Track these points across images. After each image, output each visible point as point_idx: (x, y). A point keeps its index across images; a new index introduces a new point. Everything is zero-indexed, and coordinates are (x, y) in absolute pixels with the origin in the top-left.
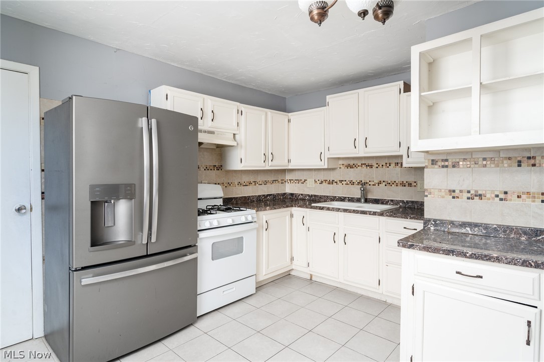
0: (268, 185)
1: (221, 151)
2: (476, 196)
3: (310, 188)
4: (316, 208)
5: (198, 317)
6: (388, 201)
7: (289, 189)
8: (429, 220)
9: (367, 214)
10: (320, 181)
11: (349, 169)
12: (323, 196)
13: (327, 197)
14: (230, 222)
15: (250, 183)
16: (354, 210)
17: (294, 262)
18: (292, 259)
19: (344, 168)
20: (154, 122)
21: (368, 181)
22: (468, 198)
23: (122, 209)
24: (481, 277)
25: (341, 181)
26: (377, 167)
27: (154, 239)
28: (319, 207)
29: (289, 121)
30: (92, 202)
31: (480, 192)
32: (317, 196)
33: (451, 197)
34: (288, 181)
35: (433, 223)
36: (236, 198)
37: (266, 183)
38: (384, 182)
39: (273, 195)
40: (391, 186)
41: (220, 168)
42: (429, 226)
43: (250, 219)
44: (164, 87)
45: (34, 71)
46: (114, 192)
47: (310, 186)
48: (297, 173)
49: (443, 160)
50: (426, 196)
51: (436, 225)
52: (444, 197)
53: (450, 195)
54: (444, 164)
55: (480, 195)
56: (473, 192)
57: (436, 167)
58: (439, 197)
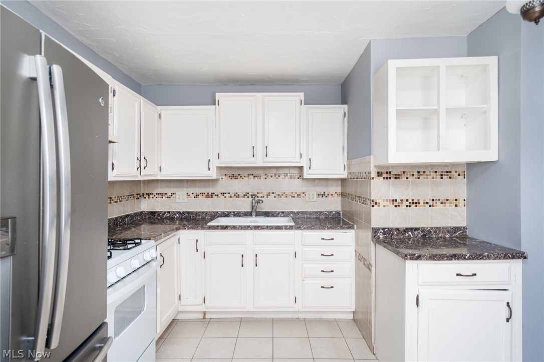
2: (413, 203)
6: (279, 213)
7: (146, 206)
8: (378, 229)
9: (283, 229)
10: (195, 194)
11: (234, 180)
12: (200, 212)
13: (206, 213)
16: (267, 227)
19: (228, 179)
21: (256, 193)
22: (407, 206)
24: (475, 275)
25: (223, 194)
26: (266, 178)
28: (221, 226)
31: (415, 201)
32: (192, 213)
33: (394, 205)
34: (145, 196)
35: (382, 231)
37: (121, 199)
38: (273, 193)
39: (130, 215)
40: (281, 197)
42: (379, 235)
47: (179, 201)
49: (387, 173)
50: (373, 206)
51: (384, 233)
52: (387, 206)
53: (393, 204)
54: (388, 175)
55: (416, 203)
56: (410, 201)
57: (381, 178)
58: (384, 206)
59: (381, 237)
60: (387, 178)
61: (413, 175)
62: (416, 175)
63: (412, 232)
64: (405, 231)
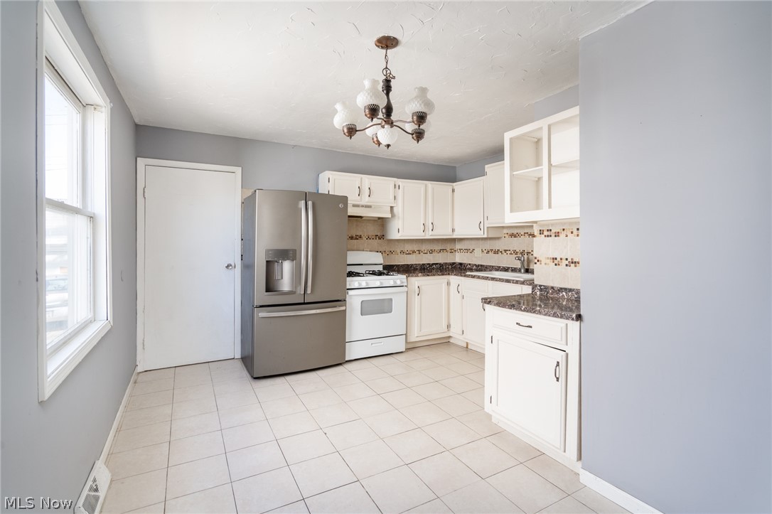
0: (434, 254)
1: (382, 222)
2: (572, 263)
3: (477, 258)
4: (468, 276)
5: (347, 361)
7: (459, 258)
8: (536, 286)
10: (487, 250)
11: (513, 238)
12: (488, 266)
13: (493, 267)
14: (378, 284)
15: (414, 252)
17: (452, 329)
18: (449, 326)
19: (509, 237)
20: (310, 203)
22: (567, 265)
23: (287, 266)
24: (531, 327)
25: (506, 251)
27: (309, 291)
28: (471, 275)
29: (453, 191)
30: (267, 261)
31: (574, 260)
32: (483, 266)
33: (554, 264)
34: (459, 251)
35: (540, 288)
36: (397, 266)
37: (431, 252)
39: (440, 264)
41: (382, 237)
42: (536, 291)
43: (399, 283)
44: (327, 172)
45: (238, 170)
46: (285, 254)
47: (477, 256)
48: (466, 242)
49: (548, 230)
50: (536, 263)
51: (541, 290)
52: (548, 264)
53: (553, 262)
54: (549, 233)
55: (575, 262)
56: (570, 260)
57: (543, 236)
58: (545, 264)
59: (538, 293)
60: (548, 236)
61: (572, 233)
62: (575, 232)
63: (566, 293)
64: (559, 290)
